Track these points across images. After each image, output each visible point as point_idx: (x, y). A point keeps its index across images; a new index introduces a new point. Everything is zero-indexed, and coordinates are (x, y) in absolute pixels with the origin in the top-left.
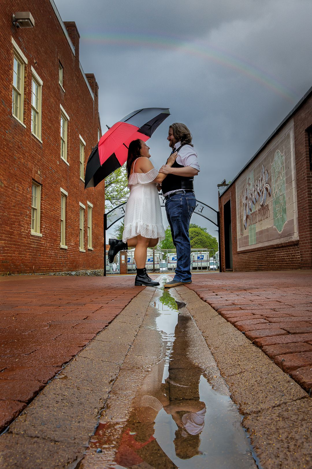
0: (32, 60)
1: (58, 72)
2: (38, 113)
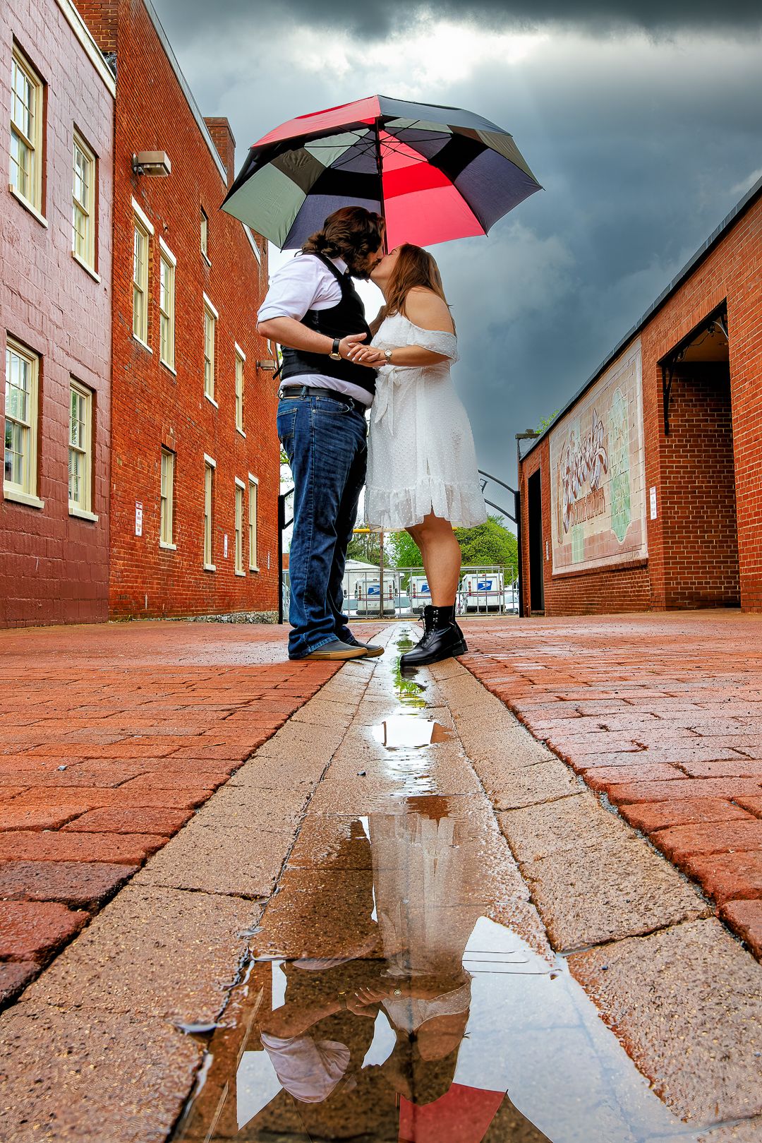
0: (160, 224)
1: (200, 231)
2: (168, 319)
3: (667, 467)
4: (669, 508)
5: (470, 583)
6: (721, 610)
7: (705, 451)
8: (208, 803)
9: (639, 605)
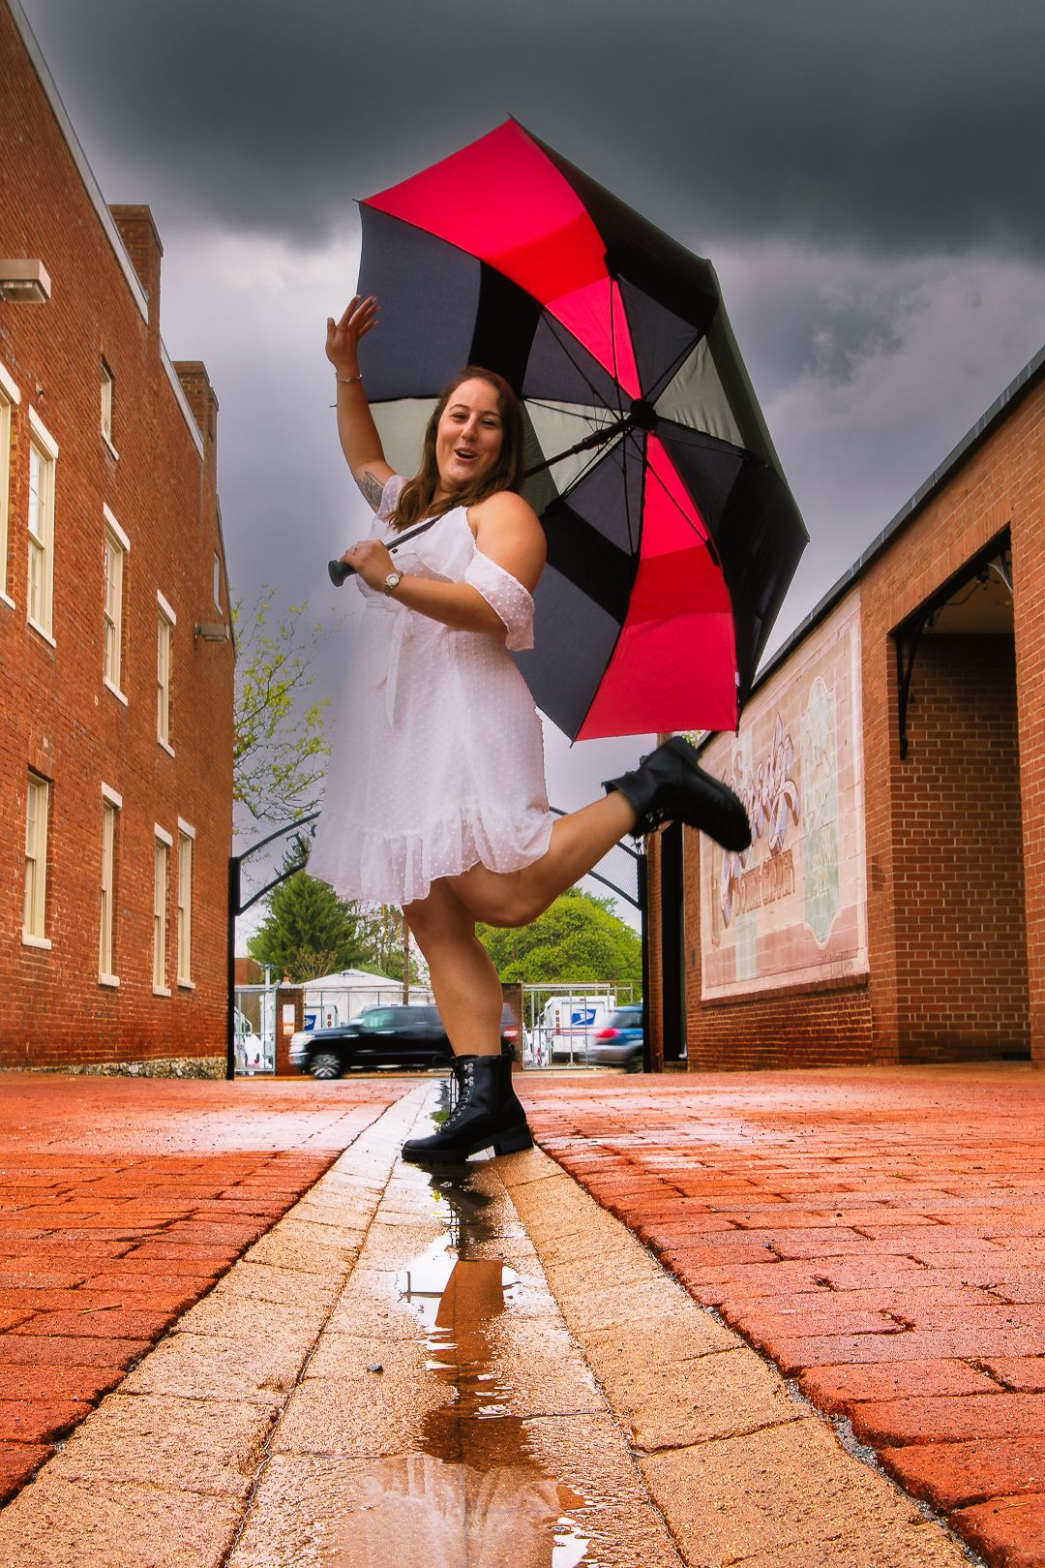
0: (31, 386)
1: (99, 399)
2: (41, 549)
3: (905, 815)
4: (906, 886)
5: (557, 1012)
6: (996, 1064)
7: (970, 788)
8: (81, 1430)
9: (853, 1053)
